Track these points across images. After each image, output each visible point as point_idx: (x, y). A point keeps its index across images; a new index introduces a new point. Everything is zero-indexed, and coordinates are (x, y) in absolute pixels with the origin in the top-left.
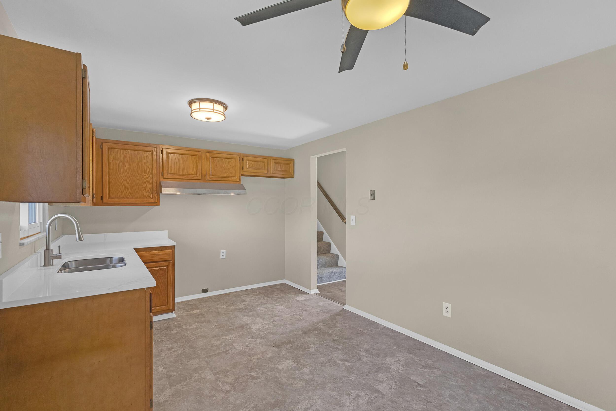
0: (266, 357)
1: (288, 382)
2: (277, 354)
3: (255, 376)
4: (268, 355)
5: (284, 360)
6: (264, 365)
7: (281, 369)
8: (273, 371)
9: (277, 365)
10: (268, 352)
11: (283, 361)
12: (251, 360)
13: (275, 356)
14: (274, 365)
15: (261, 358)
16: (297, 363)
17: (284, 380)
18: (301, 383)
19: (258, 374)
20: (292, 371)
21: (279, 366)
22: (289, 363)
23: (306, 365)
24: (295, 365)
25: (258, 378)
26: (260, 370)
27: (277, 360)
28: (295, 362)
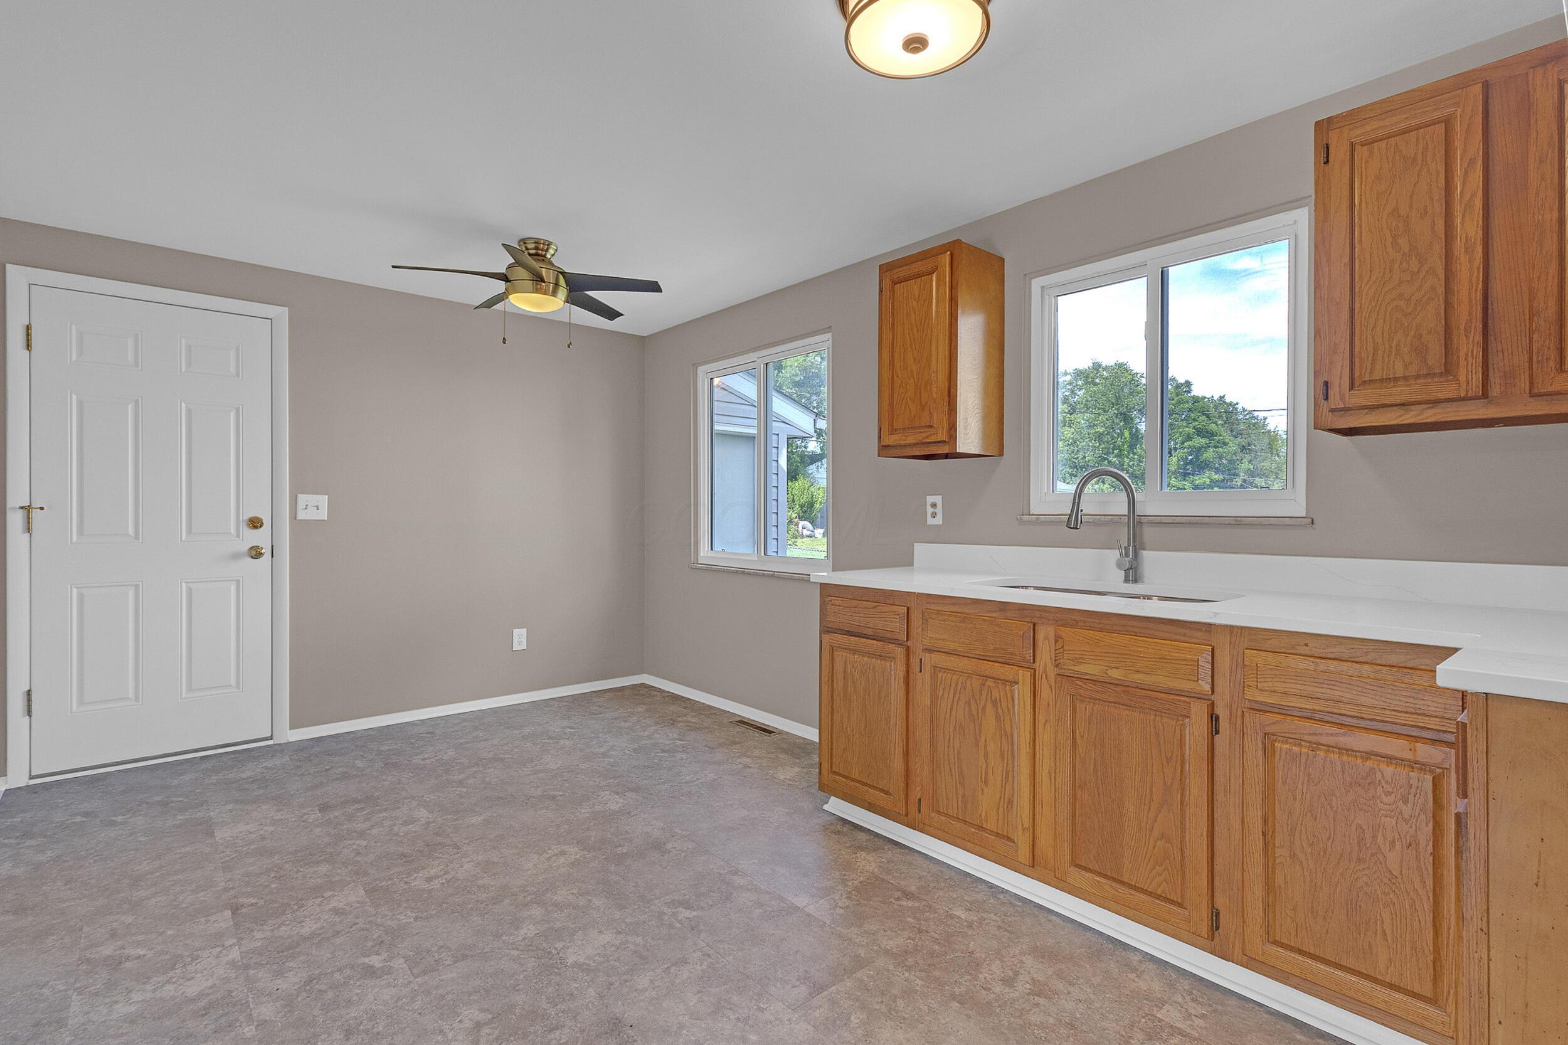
0: (659, 971)
1: (590, 898)
2: (617, 984)
3: (681, 909)
4: (652, 981)
5: (594, 961)
6: (659, 942)
7: (605, 932)
8: (631, 922)
9: (618, 942)
10: (654, 994)
11: (596, 958)
12: (709, 956)
13: (625, 977)
14: (627, 942)
15: (673, 965)
16: (550, 953)
17: (602, 902)
18: (555, 898)
19: (674, 914)
20: (573, 926)
21: (611, 939)
22: (578, 953)
23: (521, 948)
24: (559, 945)
25: (673, 904)
26: (671, 926)
27: (618, 959)
28: (557, 956)
